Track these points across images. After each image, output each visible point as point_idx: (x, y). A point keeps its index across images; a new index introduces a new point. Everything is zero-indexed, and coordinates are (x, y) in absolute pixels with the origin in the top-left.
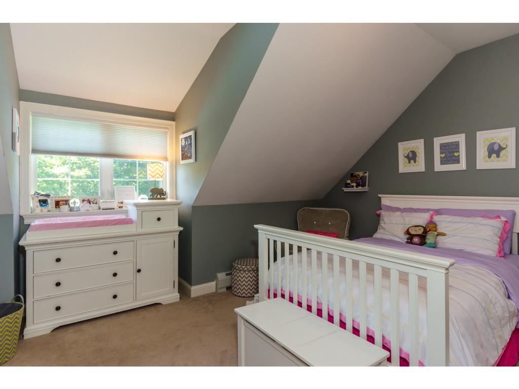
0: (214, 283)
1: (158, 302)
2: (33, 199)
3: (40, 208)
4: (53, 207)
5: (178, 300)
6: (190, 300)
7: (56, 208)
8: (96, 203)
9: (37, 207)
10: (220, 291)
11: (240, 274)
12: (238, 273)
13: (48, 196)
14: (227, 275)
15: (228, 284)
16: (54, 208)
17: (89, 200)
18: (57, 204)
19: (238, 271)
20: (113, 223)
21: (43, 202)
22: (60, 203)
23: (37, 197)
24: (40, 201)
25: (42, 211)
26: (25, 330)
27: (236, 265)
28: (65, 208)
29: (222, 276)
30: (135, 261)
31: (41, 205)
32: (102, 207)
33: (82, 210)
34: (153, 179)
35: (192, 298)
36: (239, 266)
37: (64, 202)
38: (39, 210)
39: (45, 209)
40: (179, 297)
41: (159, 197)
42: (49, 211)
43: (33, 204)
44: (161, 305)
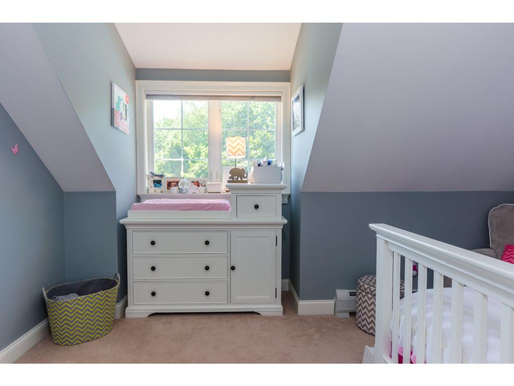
0: (332, 302)
1: (255, 311)
2: (148, 179)
3: (154, 188)
4: (165, 188)
5: (281, 314)
6: (296, 318)
7: (168, 189)
8: (205, 186)
9: (151, 187)
10: (339, 315)
11: (366, 298)
12: (364, 297)
13: (161, 176)
14: (352, 294)
15: (352, 309)
16: (166, 190)
17: (198, 182)
18: (169, 185)
19: (364, 293)
20: (206, 208)
21: (157, 183)
22: (172, 184)
23: (152, 177)
24: (154, 181)
25: (155, 191)
26: (127, 308)
27: (362, 284)
28: (174, 190)
29: (343, 294)
30: (229, 255)
31: (155, 186)
32: (208, 191)
33: (190, 192)
34: (233, 157)
35: (300, 316)
36: (366, 286)
37: (175, 183)
38: (153, 190)
39: (158, 190)
40: (282, 310)
41: (239, 179)
42: (162, 192)
43: (148, 184)
44: (258, 316)
